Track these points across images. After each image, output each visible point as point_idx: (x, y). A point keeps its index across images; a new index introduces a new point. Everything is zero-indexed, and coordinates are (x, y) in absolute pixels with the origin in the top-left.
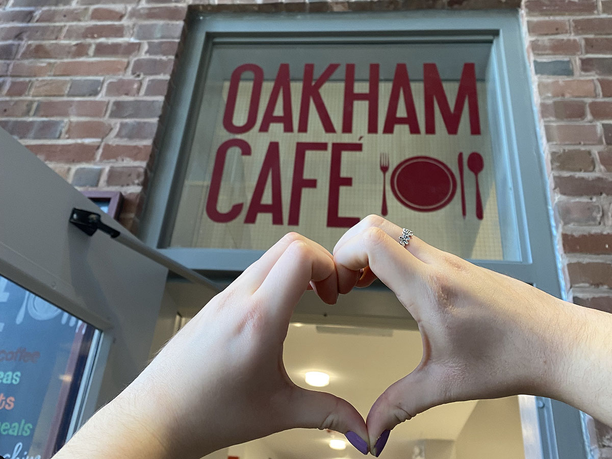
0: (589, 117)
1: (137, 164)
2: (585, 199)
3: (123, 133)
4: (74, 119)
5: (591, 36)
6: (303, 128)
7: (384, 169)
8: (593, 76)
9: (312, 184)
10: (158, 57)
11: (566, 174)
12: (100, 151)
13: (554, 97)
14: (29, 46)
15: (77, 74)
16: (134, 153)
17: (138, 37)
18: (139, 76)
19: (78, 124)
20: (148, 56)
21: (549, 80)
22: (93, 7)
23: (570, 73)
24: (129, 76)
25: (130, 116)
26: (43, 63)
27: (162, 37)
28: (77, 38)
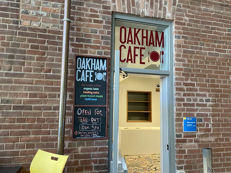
0: (182, 48)
1: (109, 51)
2: (179, 62)
3: (104, 44)
4: (94, 39)
5: (184, 31)
6: (135, 44)
7: (149, 53)
8: (183, 40)
9: (137, 55)
10: (108, 25)
11: (177, 58)
12: (101, 47)
13: (177, 43)
14: (77, 17)
15: (91, 27)
16: (108, 48)
17: (102, 19)
18: (104, 29)
19: (95, 40)
20: (105, 24)
21: (177, 39)
22: (90, 8)
23: (180, 38)
24: (102, 29)
25: (105, 40)
26: (82, 23)
27: (108, 20)
28: (88, 17)
